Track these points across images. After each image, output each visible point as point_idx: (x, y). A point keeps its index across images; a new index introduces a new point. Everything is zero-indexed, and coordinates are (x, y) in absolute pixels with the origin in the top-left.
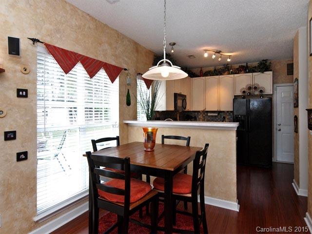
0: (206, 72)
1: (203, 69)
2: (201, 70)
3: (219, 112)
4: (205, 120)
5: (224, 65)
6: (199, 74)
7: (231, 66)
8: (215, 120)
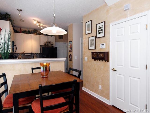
0: (23, 31)
1: (21, 28)
2: (21, 29)
3: (31, 54)
4: (23, 58)
5: (34, 29)
6: (19, 31)
7: (37, 31)
8: (29, 58)
